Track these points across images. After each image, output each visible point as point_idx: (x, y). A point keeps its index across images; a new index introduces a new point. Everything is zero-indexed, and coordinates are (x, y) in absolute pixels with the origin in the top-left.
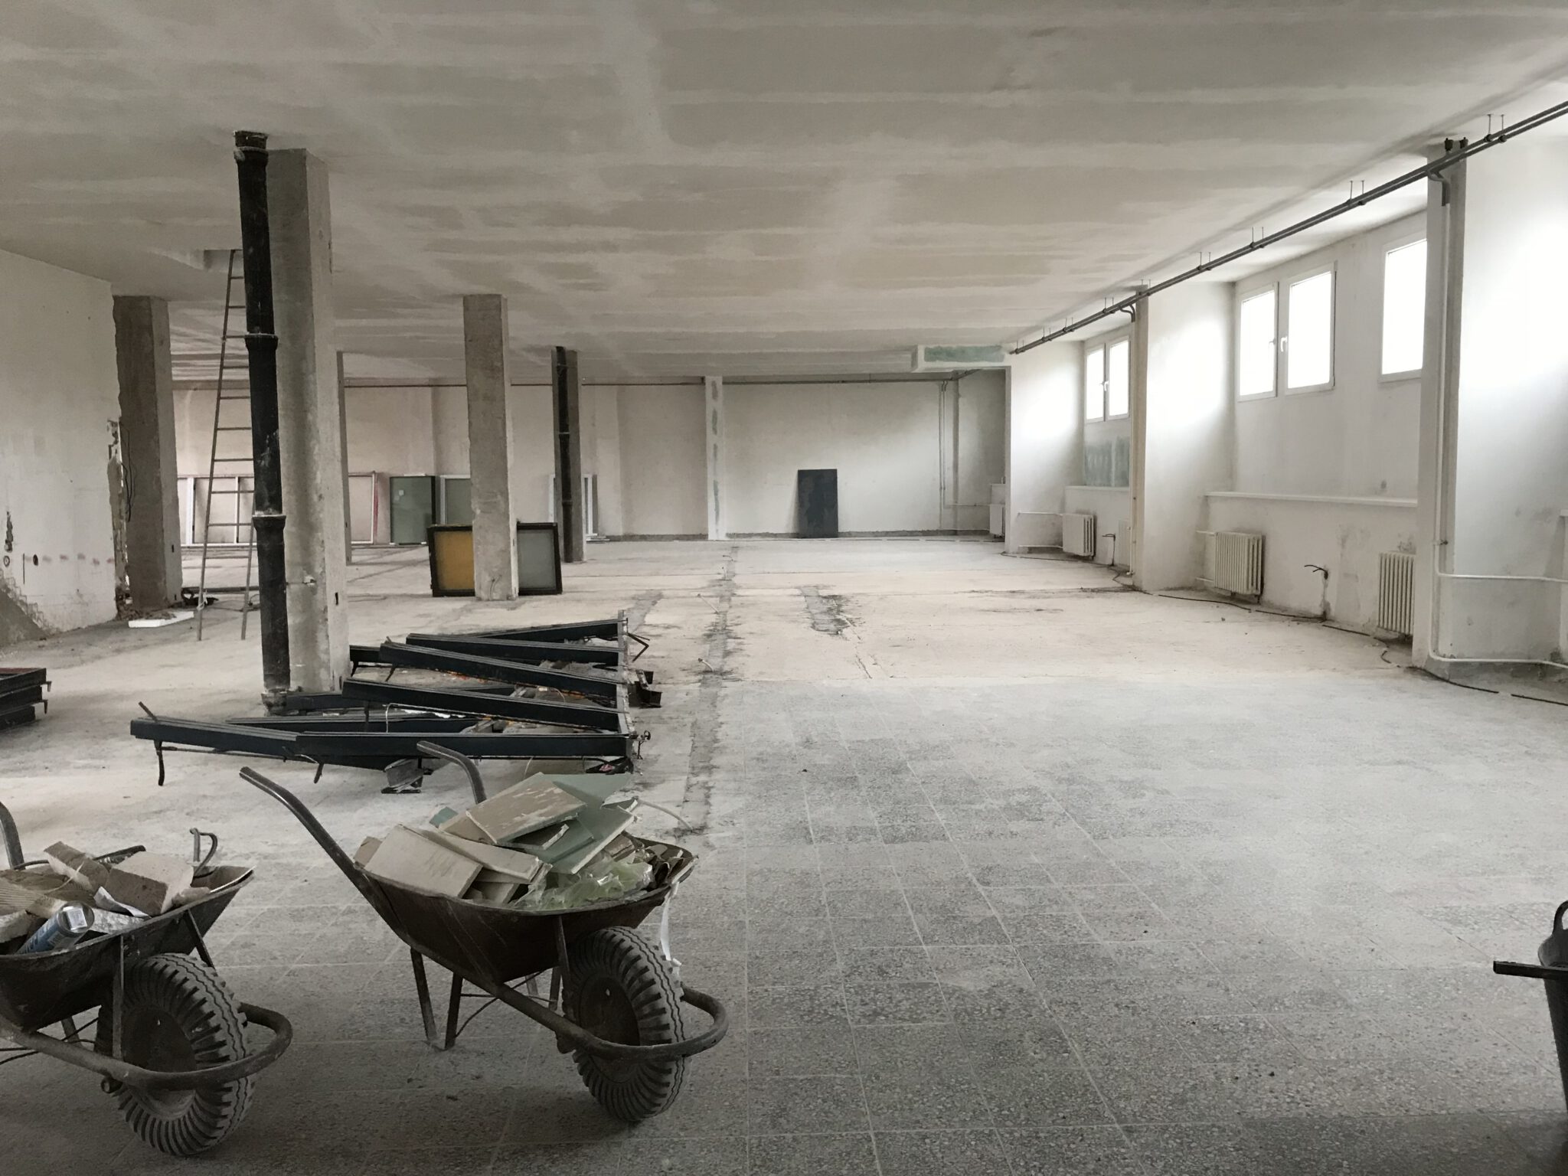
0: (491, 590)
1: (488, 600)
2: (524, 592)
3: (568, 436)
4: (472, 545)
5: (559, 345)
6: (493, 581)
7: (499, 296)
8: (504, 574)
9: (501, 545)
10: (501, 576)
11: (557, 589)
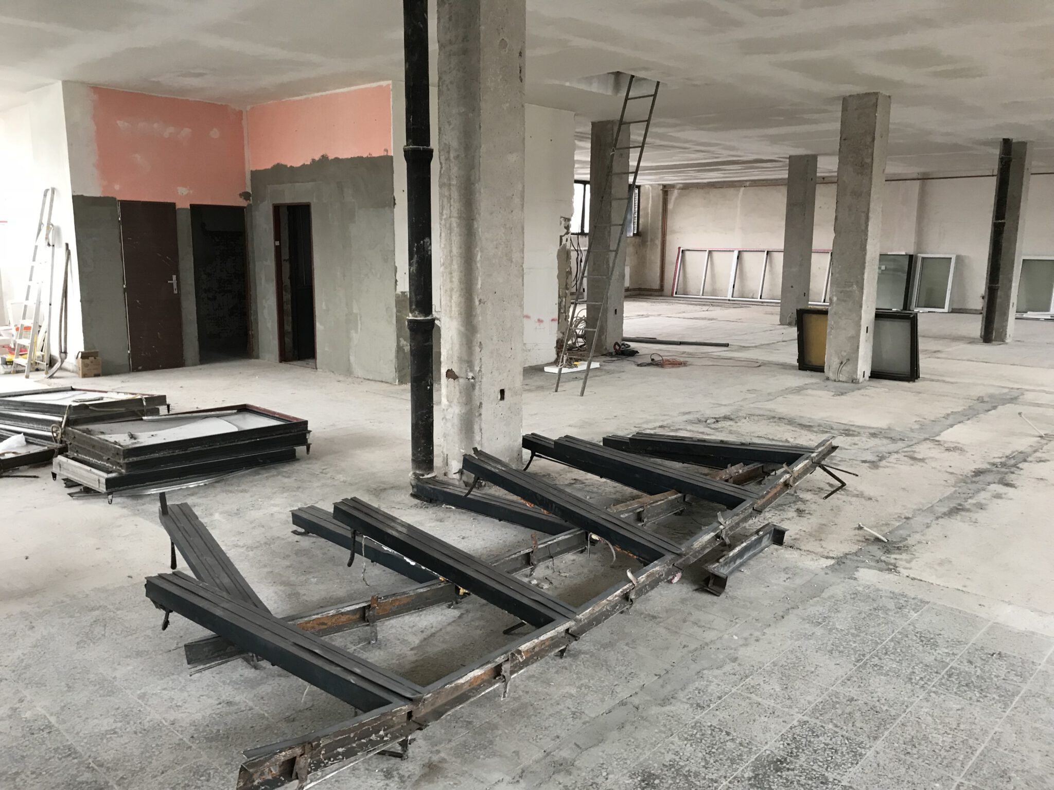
0: (839, 371)
1: (835, 381)
2: (876, 375)
3: (1003, 224)
4: (826, 329)
5: (1005, 137)
6: (842, 363)
7: (876, 94)
8: (851, 359)
9: (852, 332)
10: (848, 360)
11: (912, 374)
